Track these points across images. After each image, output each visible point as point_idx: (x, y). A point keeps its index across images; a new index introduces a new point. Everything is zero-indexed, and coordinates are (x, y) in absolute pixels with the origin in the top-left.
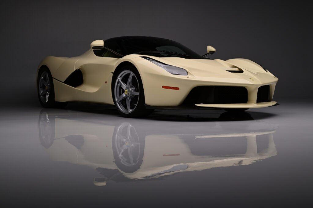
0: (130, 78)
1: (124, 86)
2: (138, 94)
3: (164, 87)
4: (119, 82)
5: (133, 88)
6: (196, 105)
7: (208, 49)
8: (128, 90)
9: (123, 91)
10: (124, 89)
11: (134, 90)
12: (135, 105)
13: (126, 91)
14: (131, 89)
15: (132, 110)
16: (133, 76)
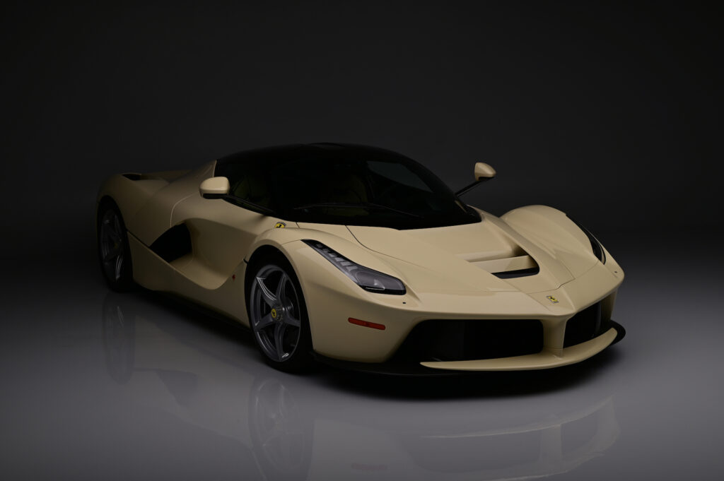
0: (282, 285)
1: (270, 298)
2: (297, 323)
3: (351, 320)
4: (258, 286)
5: (290, 305)
6: (422, 363)
7: (476, 171)
8: (280, 312)
9: (269, 309)
10: (271, 305)
11: (291, 311)
12: (293, 348)
13: (274, 310)
14: (284, 309)
15: (287, 355)
16: (288, 282)
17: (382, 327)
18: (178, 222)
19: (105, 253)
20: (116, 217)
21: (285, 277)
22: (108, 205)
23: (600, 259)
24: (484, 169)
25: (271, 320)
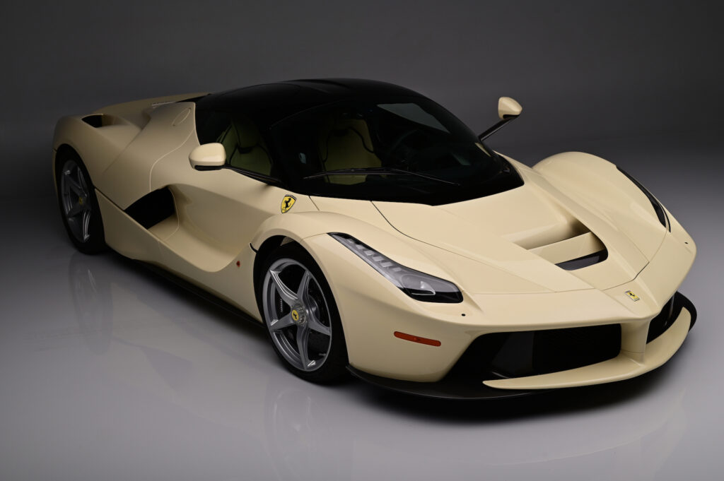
0: (304, 284)
1: (289, 296)
2: (327, 331)
3: (398, 334)
4: (271, 280)
5: (314, 306)
6: (486, 383)
7: (500, 108)
8: (302, 315)
9: (287, 309)
10: (290, 304)
11: (316, 313)
12: (323, 357)
13: (294, 312)
14: (307, 311)
15: (313, 363)
16: (311, 281)
17: (437, 343)
18: (160, 186)
19: (68, 208)
20: (79, 169)
21: (308, 275)
22: (68, 155)
23: (664, 224)
24: (509, 106)
25: (292, 322)
